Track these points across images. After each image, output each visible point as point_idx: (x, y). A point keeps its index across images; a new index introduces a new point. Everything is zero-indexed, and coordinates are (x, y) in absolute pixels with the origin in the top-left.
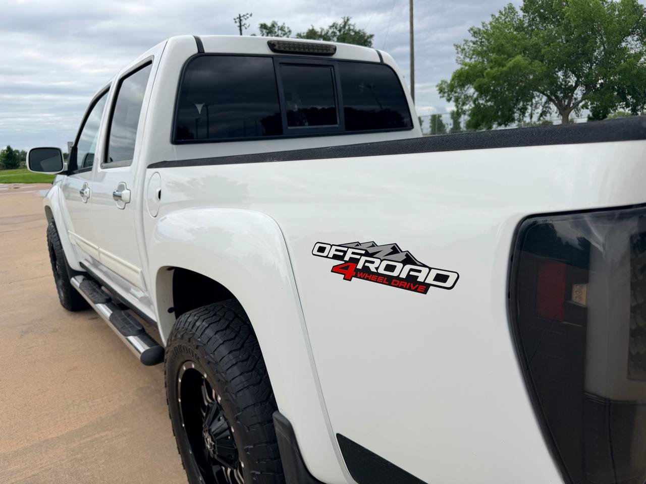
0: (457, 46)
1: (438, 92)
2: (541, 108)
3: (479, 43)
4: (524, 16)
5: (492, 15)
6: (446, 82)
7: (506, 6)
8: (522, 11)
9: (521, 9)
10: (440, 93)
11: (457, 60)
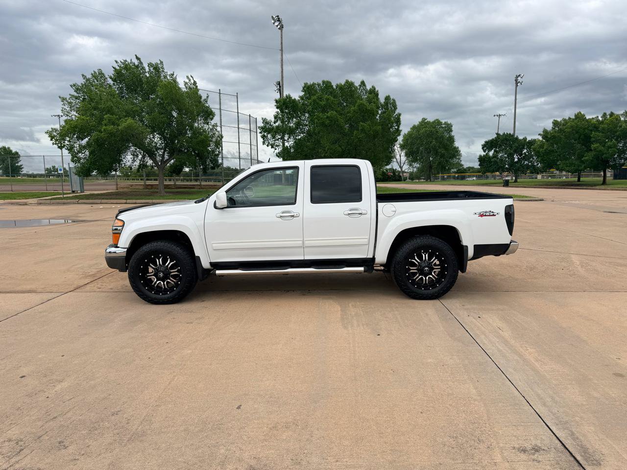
0: (63, 99)
1: (49, 138)
2: (138, 161)
3: (81, 99)
4: (114, 84)
5: (83, 75)
6: (56, 130)
7: (97, 71)
8: (111, 80)
9: (111, 78)
10: (51, 140)
11: (62, 110)
